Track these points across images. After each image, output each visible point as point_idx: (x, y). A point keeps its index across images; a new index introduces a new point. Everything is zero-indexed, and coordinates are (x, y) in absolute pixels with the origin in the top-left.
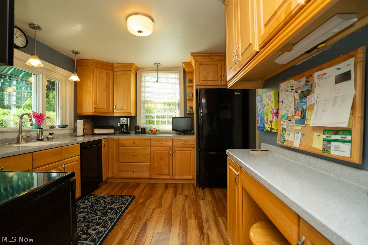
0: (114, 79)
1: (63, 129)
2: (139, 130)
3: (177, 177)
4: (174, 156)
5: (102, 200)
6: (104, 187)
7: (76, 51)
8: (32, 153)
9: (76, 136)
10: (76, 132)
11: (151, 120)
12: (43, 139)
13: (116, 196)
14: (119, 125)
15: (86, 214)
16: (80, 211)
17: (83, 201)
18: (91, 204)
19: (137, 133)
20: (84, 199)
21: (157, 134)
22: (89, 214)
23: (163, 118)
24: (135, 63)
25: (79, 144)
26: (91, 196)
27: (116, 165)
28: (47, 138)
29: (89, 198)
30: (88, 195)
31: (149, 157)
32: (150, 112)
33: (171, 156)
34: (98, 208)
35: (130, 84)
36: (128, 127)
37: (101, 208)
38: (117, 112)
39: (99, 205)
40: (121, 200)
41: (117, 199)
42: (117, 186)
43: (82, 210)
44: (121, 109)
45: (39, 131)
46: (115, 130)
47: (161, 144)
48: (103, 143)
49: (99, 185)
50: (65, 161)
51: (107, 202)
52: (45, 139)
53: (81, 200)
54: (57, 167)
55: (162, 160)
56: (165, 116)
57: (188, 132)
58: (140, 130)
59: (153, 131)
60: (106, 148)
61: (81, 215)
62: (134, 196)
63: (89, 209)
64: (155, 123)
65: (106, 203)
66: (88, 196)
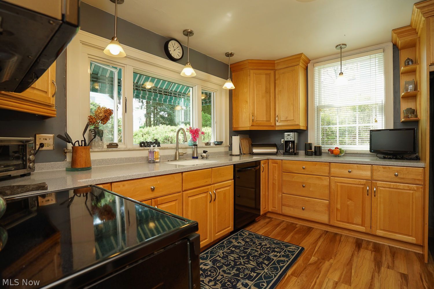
0: (275, 80)
1: (218, 146)
2: (311, 149)
3: (380, 233)
4: (375, 196)
5: (258, 242)
6: (262, 222)
7: (230, 53)
8: (182, 173)
9: (231, 155)
10: (232, 150)
11: (330, 135)
12: (198, 157)
13: (277, 241)
14: (282, 143)
15: (237, 257)
16: (232, 250)
17: (236, 236)
18: (245, 244)
19: (309, 154)
20: (237, 235)
21: (340, 157)
22: (241, 257)
23: (351, 132)
24: (304, 53)
25: (233, 165)
26: (246, 233)
27: (278, 196)
28: (201, 156)
29: (243, 234)
30: (242, 230)
31: (327, 192)
32: (329, 123)
33: (368, 195)
34: (252, 252)
35: (297, 84)
36: (295, 145)
37: (256, 254)
38: (280, 125)
39: (254, 249)
40: (283, 249)
41: (277, 245)
42: (279, 225)
43: (233, 249)
44: (285, 121)
45: (194, 148)
46: (278, 149)
47: (350, 173)
48: (262, 165)
49: (256, 219)
50: (216, 185)
51: (264, 247)
52: (200, 157)
53: (234, 235)
54: (207, 192)
55: (350, 199)
56: (355, 128)
57: (404, 156)
58: (313, 150)
59: (334, 152)
60: (265, 172)
61: (231, 256)
62: (303, 249)
63: (242, 250)
64: (338, 139)
65: (262, 248)
66: (242, 232)
